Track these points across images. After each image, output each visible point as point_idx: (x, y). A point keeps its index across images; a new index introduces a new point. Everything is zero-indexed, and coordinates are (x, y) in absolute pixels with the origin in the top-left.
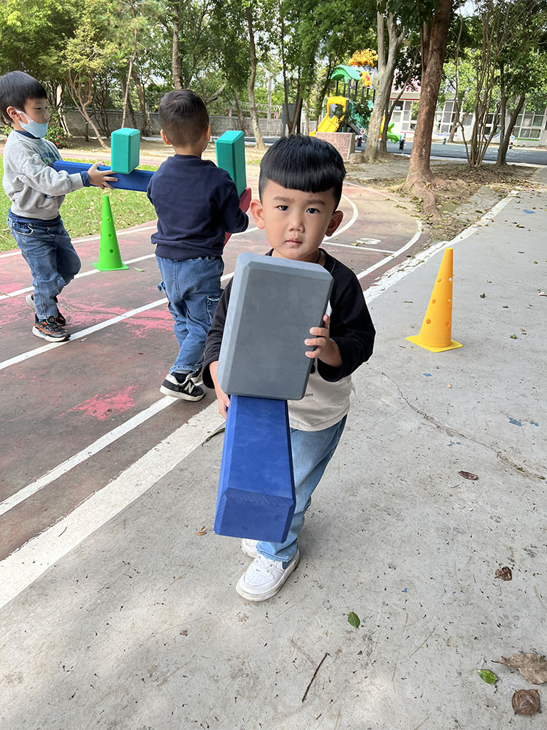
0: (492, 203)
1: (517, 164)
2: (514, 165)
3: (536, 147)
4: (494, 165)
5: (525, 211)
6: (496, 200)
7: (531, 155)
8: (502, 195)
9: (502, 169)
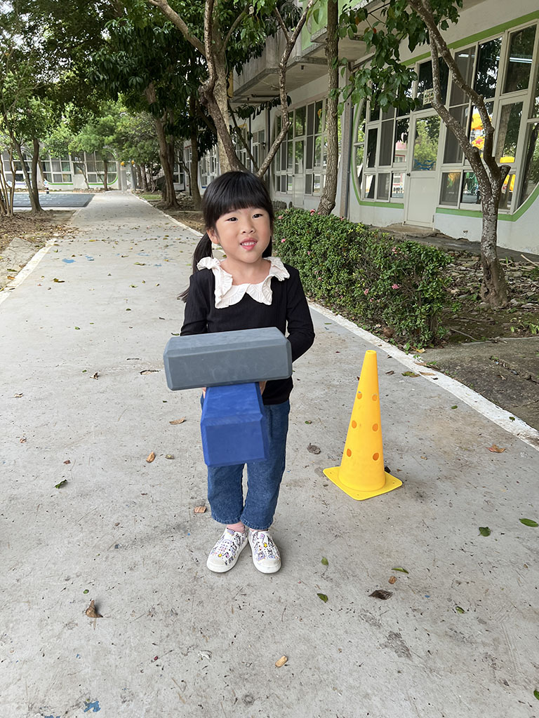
0: (28, 255)
1: (54, 209)
2: (51, 210)
3: (72, 191)
4: (31, 212)
5: (65, 261)
6: (32, 252)
7: (68, 199)
8: (39, 245)
9: (40, 216)
